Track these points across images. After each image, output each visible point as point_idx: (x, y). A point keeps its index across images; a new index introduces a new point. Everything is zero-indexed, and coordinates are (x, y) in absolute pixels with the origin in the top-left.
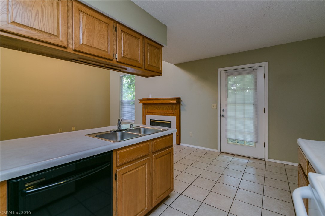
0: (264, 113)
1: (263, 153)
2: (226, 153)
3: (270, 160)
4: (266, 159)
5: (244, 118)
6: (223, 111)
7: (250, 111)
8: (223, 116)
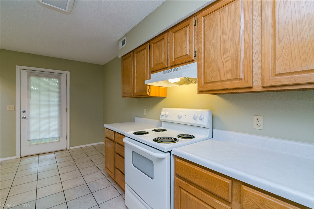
0: (67, 111)
1: (65, 144)
2: (28, 156)
3: (71, 148)
4: (68, 148)
5: (49, 118)
6: (24, 112)
7: (54, 111)
8: (24, 118)
